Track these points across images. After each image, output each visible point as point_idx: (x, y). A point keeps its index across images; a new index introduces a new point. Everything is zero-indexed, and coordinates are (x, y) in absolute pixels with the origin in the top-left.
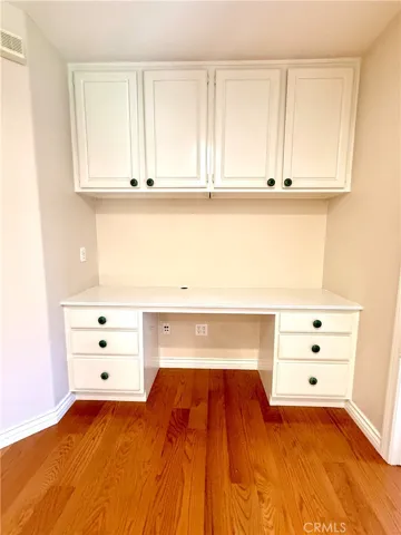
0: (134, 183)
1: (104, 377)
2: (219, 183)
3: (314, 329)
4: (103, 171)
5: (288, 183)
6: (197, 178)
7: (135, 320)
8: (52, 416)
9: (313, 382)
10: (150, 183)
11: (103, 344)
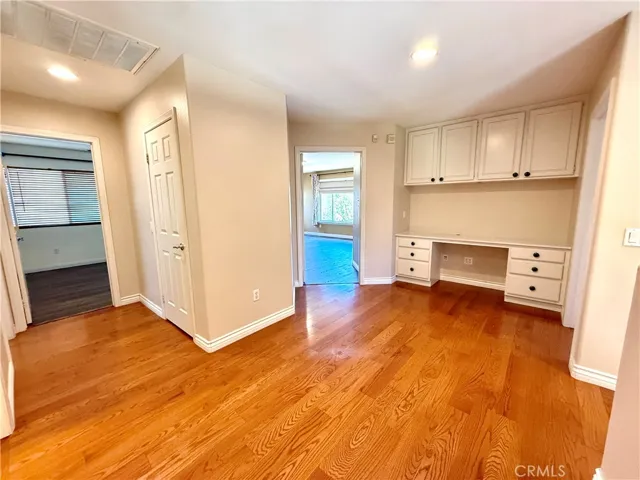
0: (433, 180)
1: (412, 269)
2: (481, 177)
3: (534, 258)
4: (419, 175)
5: (527, 174)
6: (468, 175)
7: (428, 244)
8: (388, 281)
9: (532, 289)
10: (441, 179)
11: (412, 254)
